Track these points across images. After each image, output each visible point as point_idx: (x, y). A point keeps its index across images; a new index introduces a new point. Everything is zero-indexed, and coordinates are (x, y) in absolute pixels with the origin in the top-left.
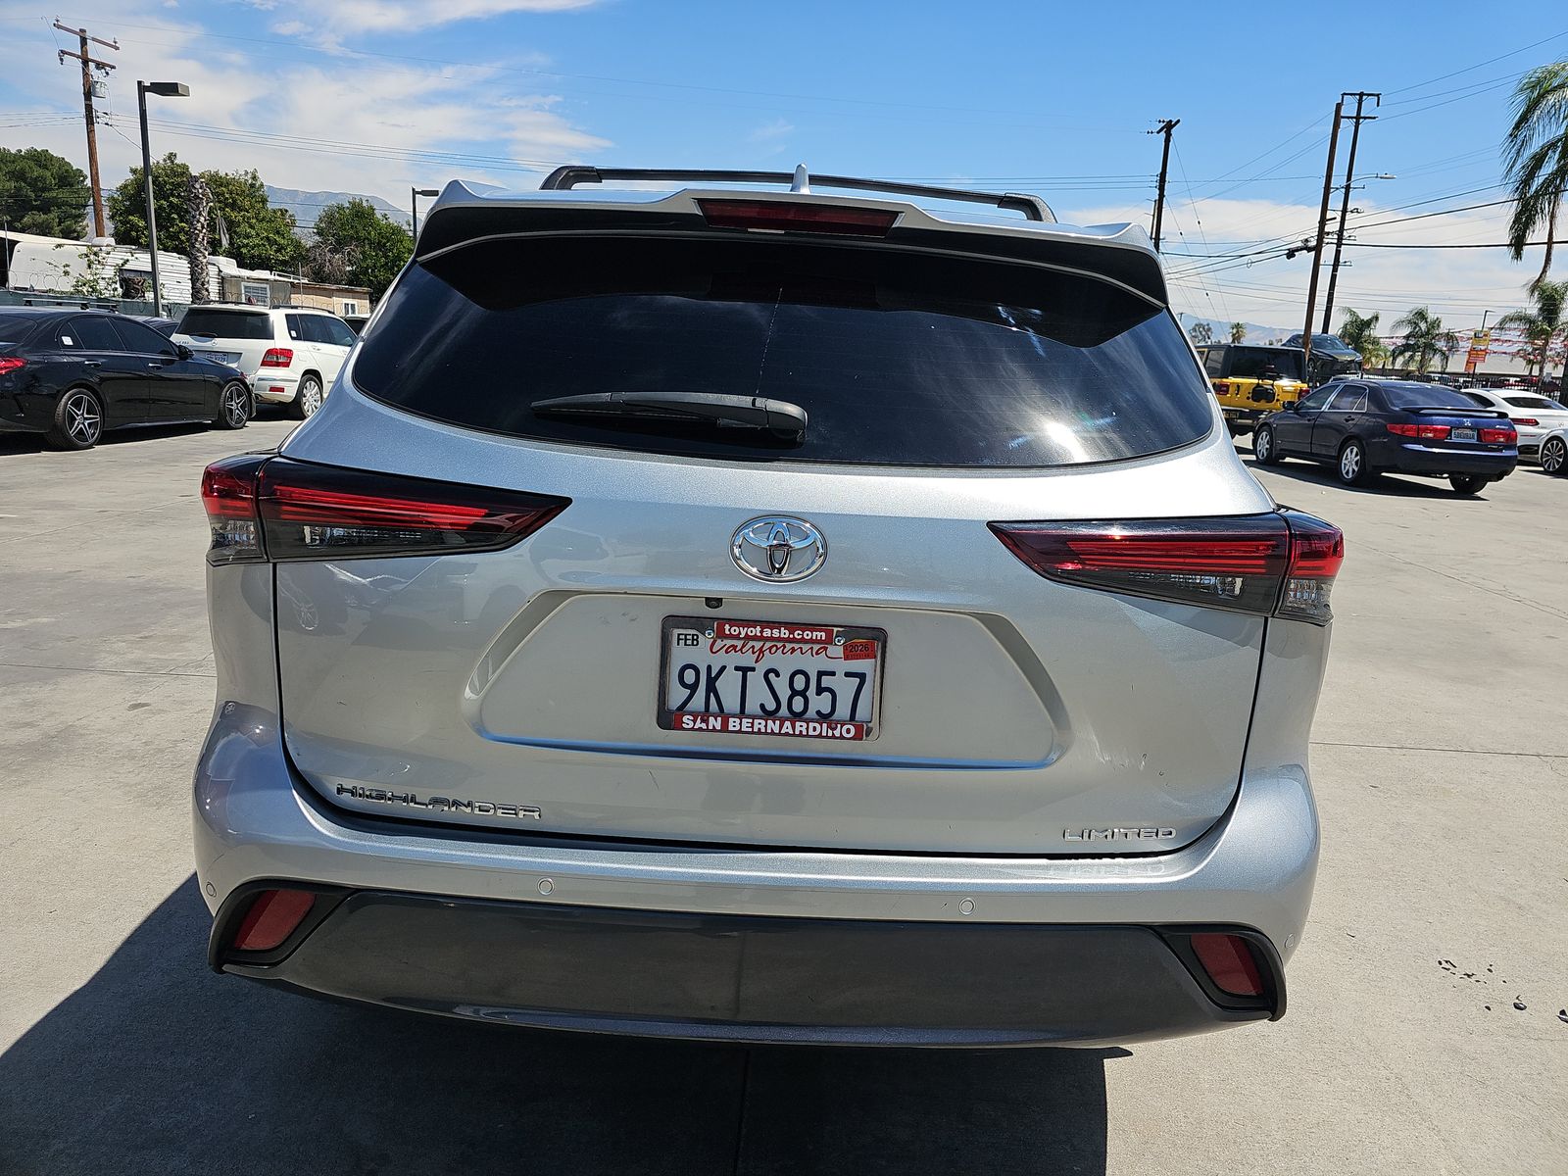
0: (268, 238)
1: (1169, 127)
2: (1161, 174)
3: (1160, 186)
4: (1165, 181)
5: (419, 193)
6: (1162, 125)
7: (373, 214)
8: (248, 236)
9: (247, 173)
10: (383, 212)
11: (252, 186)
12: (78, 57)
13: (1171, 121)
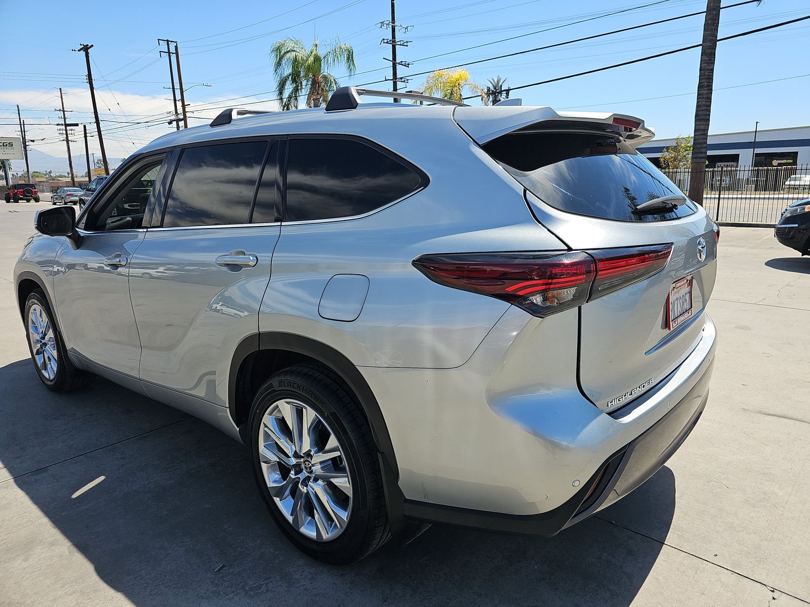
1: (86, 49)
2: (88, 75)
3: (89, 82)
4: (92, 80)
6: (82, 46)
13: (88, 45)
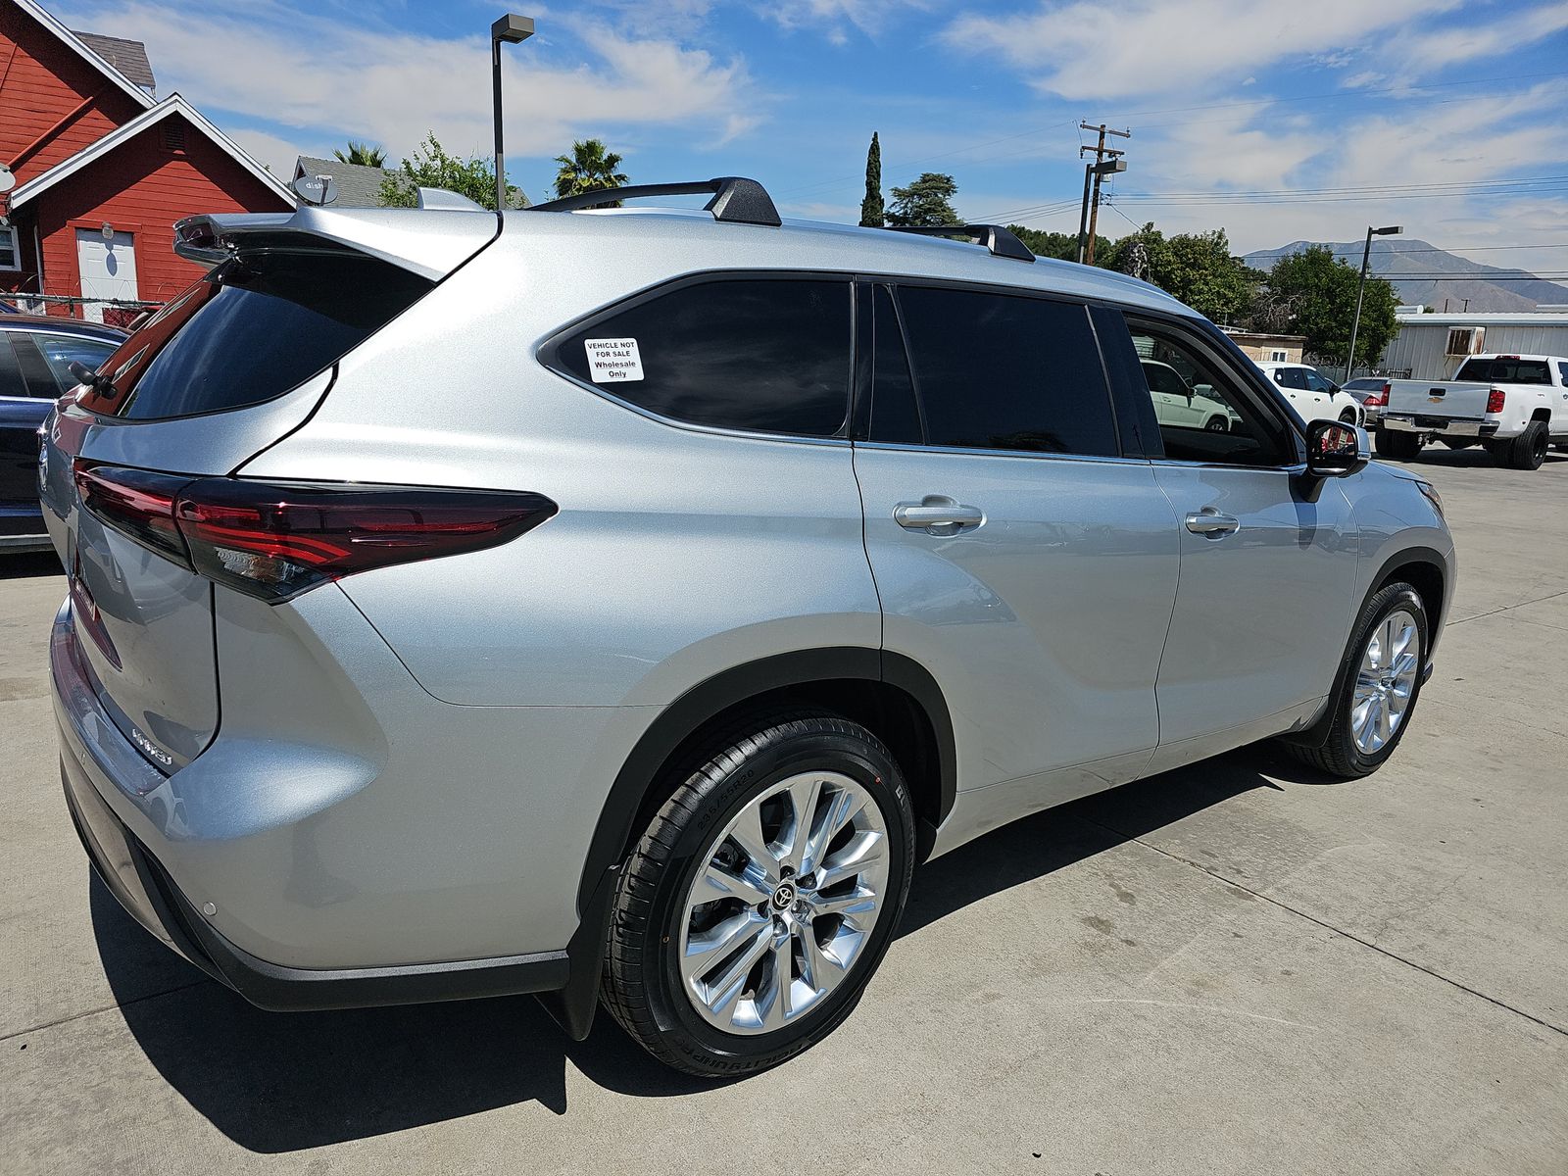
0: (1218, 292)
5: (1375, 232)
7: (1329, 260)
8: (1200, 292)
9: (1214, 232)
10: (1342, 257)
11: (1218, 244)
12: (1095, 150)
